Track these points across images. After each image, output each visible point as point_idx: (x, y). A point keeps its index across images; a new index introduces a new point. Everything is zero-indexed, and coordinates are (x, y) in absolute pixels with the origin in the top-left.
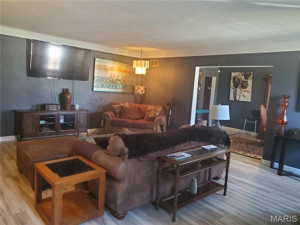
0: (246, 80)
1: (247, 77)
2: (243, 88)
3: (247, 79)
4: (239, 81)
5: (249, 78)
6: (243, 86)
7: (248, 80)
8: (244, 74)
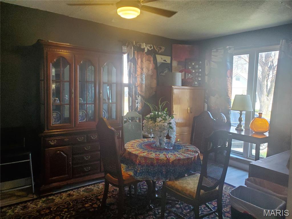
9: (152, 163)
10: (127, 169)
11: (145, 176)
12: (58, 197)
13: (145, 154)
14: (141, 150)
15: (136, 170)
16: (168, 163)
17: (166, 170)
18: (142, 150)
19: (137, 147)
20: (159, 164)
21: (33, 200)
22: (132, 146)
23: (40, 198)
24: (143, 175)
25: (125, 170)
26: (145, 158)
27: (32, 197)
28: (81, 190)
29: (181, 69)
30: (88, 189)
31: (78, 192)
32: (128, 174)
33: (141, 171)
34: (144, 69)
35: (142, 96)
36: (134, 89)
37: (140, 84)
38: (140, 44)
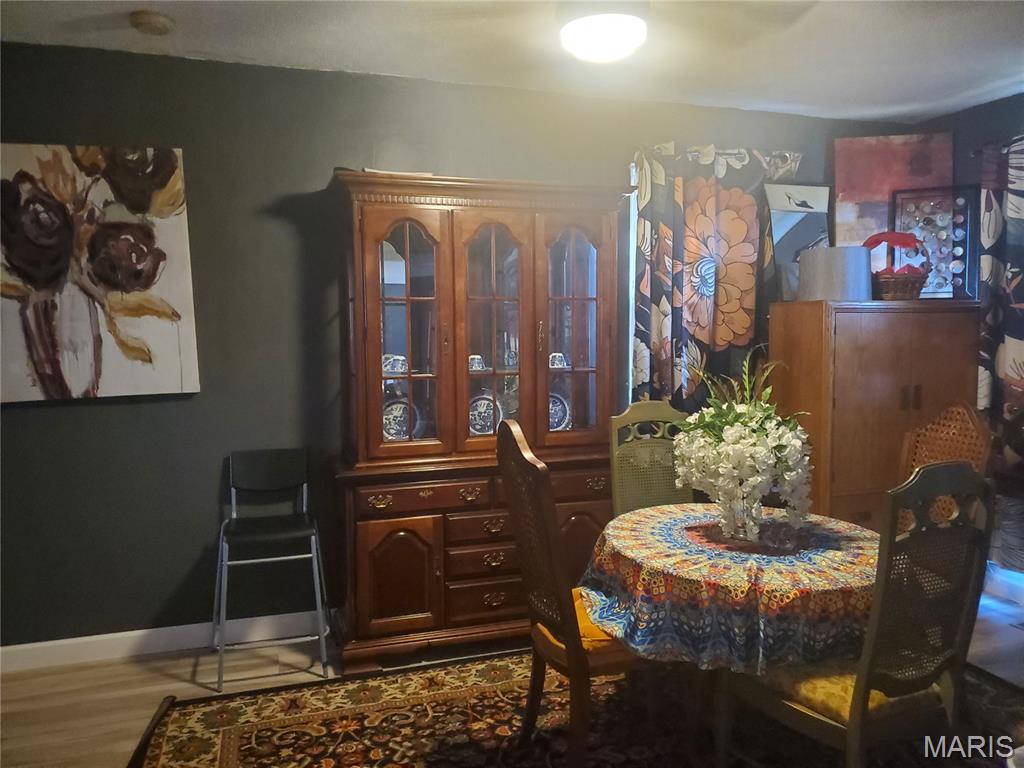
0: (134, 219)
1: (136, 191)
2: (112, 285)
3: (140, 205)
5: (160, 198)
6: (114, 268)
7: (150, 217)
8: (103, 165)
9: (693, 598)
10: (606, 613)
11: (669, 646)
12: (395, 686)
13: (672, 560)
14: (663, 547)
15: (632, 619)
16: (754, 603)
17: (747, 630)
18: (668, 545)
19: (652, 533)
20: (720, 603)
21: (320, 684)
22: (633, 530)
23: (343, 680)
24: (658, 642)
25: (597, 614)
26: (668, 577)
27: (322, 673)
28: (473, 672)
29: (876, 232)
30: (494, 668)
31: (463, 675)
32: (605, 632)
33: (652, 624)
34: (711, 242)
35: (699, 343)
36: (670, 316)
37: (695, 298)
38: (696, 151)
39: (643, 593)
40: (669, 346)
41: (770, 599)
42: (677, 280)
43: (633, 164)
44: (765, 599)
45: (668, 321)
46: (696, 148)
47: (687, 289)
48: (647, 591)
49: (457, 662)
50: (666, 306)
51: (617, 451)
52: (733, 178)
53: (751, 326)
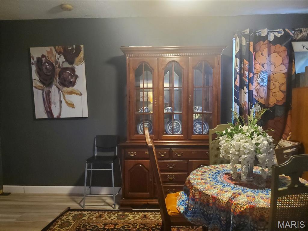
0: (70, 66)
1: (71, 58)
3: (72, 63)
4: (54, 68)
5: (77, 60)
6: (65, 81)
7: (75, 66)
8: (62, 51)
10: (183, 202)
11: (199, 219)
12: (133, 215)
14: (209, 180)
16: (229, 208)
17: (226, 219)
18: (212, 179)
19: (210, 174)
22: (204, 172)
26: (200, 192)
27: (114, 207)
31: (156, 216)
32: (178, 210)
34: (266, 66)
35: (260, 104)
36: (247, 94)
37: (259, 87)
38: (260, 32)
39: (192, 197)
40: (247, 105)
41: (236, 207)
42: (251, 80)
43: (234, 39)
44: (233, 207)
45: (247, 95)
46: (260, 31)
47: (255, 84)
48: (194, 196)
49: (156, 211)
50: (246, 90)
51: (211, 142)
52: (277, 40)
53: (284, 97)
